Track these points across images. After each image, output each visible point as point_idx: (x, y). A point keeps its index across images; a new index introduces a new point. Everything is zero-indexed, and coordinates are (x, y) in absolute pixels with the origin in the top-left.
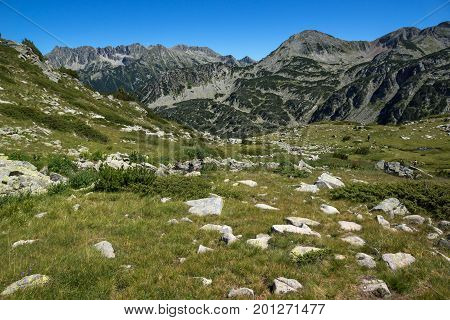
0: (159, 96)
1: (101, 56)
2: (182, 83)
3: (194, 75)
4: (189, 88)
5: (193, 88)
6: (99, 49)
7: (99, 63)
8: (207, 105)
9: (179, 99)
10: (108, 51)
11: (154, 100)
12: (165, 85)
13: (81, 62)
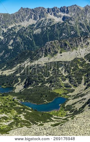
0: (41, 57)
1: (49, 14)
2: (57, 50)
3: (66, 45)
4: (61, 53)
5: (63, 53)
6: (48, 9)
7: (46, 19)
8: (51, 68)
9: (52, 60)
10: (54, 11)
11: (38, 59)
12: (46, 50)
13: (35, 19)
